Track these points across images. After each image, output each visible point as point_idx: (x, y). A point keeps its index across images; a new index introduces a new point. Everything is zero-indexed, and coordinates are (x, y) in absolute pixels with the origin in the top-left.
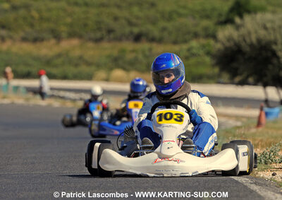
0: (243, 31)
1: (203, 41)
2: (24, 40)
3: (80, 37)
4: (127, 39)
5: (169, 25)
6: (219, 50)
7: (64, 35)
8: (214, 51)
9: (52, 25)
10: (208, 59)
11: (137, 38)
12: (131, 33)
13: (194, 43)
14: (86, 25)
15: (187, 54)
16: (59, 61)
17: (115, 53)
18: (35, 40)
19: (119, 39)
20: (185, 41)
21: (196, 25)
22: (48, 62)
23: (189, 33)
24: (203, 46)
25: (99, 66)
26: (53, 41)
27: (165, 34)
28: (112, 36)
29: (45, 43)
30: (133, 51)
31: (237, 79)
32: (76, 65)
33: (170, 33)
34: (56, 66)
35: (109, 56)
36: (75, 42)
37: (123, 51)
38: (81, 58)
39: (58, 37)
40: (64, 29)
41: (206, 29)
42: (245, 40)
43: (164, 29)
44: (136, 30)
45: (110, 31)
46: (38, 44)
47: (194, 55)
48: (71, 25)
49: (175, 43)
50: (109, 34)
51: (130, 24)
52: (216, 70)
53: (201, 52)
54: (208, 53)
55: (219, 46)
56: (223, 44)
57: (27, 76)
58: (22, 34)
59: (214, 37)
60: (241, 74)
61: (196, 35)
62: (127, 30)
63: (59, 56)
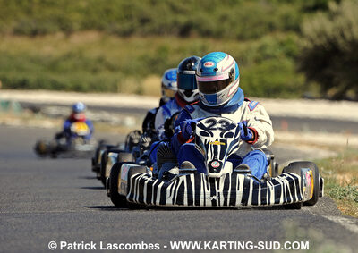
0: (340, 21)
1: (282, 36)
2: (18, 32)
3: (100, 29)
4: (170, 32)
5: (232, 12)
6: (305, 49)
7: (76, 26)
8: (297, 51)
9: (58, 12)
10: (289, 64)
11: (185, 31)
12: (176, 23)
13: (268, 40)
14: (108, 11)
15: (258, 55)
16: (69, 64)
17: (152, 53)
18: (34, 34)
19: (158, 32)
20: (256, 37)
21: (272, 13)
22: (53, 66)
23: (261, 23)
24: (282, 44)
25: (127, 72)
26: (60, 35)
27: (226, 26)
28: (147, 27)
29: (49, 38)
30: (179, 51)
31: (332, 92)
32: (95, 71)
33: (233, 24)
34: (65, 71)
35: (143, 58)
36: (92, 36)
37: (163, 50)
38: (101, 60)
39: (67, 30)
40: (76, 18)
41: (286, 18)
42: (343, 35)
43: (224, 18)
44: (182, 19)
45: (144, 21)
46: (38, 39)
47: (268, 57)
48: (86, 12)
49: (241, 38)
50: (143, 25)
51: (174, 9)
52: (301, 79)
53: (279, 52)
54: (289, 54)
55: (305, 43)
56: (312, 40)
57: (23, 85)
58: (14, 24)
59: (297, 29)
60: (337, 85)
61: (271, 28)
62: (170, 18)
63: (69, 56)
